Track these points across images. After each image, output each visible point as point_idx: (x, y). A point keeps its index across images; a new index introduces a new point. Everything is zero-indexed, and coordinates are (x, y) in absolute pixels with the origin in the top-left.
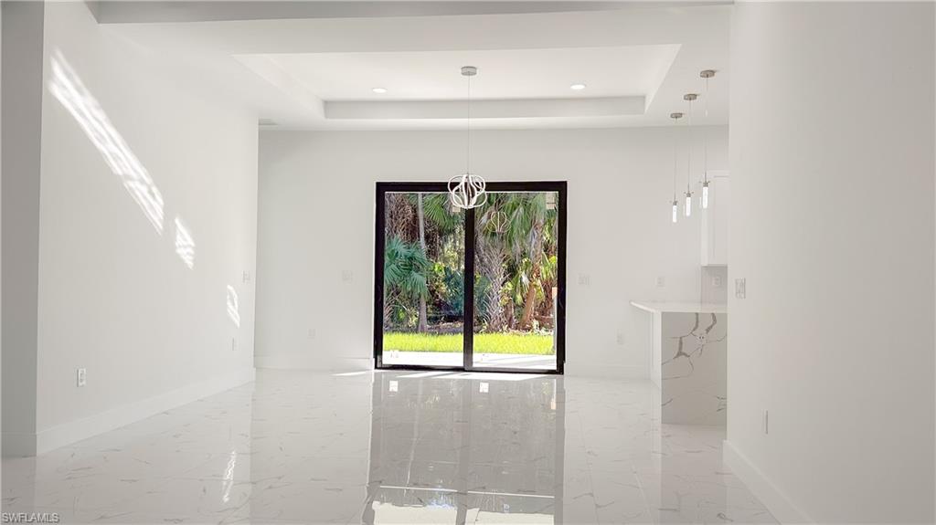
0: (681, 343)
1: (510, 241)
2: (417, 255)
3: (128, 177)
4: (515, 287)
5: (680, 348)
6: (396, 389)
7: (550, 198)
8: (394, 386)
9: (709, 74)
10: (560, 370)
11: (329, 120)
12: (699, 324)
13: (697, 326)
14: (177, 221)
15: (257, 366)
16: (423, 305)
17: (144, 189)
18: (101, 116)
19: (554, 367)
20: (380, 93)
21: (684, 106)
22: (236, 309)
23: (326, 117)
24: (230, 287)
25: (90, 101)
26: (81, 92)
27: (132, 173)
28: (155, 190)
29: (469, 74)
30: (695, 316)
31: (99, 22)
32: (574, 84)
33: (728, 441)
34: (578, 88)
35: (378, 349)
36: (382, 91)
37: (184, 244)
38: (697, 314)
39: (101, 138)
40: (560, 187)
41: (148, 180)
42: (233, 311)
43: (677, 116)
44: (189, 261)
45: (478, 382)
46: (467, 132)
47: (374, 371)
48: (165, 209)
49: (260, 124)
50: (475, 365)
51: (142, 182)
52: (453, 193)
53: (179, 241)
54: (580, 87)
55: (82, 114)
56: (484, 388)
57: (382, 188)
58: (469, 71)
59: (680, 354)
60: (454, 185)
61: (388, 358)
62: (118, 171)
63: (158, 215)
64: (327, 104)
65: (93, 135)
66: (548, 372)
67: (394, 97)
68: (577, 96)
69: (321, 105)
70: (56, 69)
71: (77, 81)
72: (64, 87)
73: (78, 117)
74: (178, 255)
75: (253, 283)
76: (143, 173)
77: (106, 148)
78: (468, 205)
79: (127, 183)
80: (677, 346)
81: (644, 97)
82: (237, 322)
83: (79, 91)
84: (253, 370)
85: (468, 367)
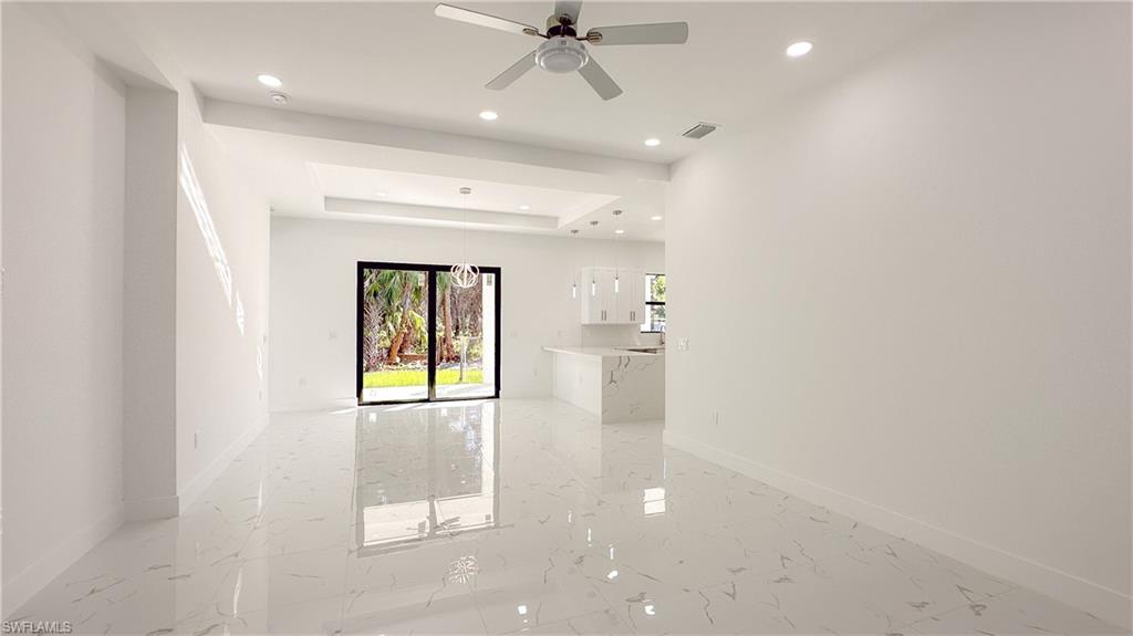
0: (612, 375)
3: (216, 258)
6: (374, 420)
7: (491, 277)
8: (373, 417)
9: (618, 213)
10: (497, 396)
11: (328, 213)
14: (237, 296)
17: (224, 270)
18: (204, 205)
19: (493, 394)
20: (382, 196)
22: (261, 367)
23: (326, 208)
24: (258, 349)
25: (200, 193)
26: (195, 185)
27: (219, 258)
28: (228, 270)
29: (465, 193)
31: (205, 121)
35: (360, 388)
36: (383, 195)
37: (240, 316)
39: (204, 225)
40: (496, 272)
41: (225, 262)
42: (259, 368)
43: (575, 232)
44: (242, 328)
45: (440, 409)
47: (358, 407)
48: (232, 285)
49: (272, 210)
50: (438, 397)
51: (223, 262)
53: (238, 313)
54: (526, 207)
55: (194, 199)
56: (444, 412)
57: (362, 266)
58: (466, 191)
62: (212, 254)
63: (229, 293)
64: (327, 199)
65: (200, 221)
66: (489, 398)
67: (388, 200)
68: (523, 213)
69: (323, 199)
70: (184, 163)
71: (194, 173)
72: (188, 180)
73: (193, 207)
74: (237, 324)
75: (267, 344)
76: (223, 255)
77: (207, 235)
78: (466, 285)
79: (216, 263)
80: (610, 377)
81: (557, 219)
82: (261, 377)
83: (194, 180)
84: (268, 415)
85: (432, 399)
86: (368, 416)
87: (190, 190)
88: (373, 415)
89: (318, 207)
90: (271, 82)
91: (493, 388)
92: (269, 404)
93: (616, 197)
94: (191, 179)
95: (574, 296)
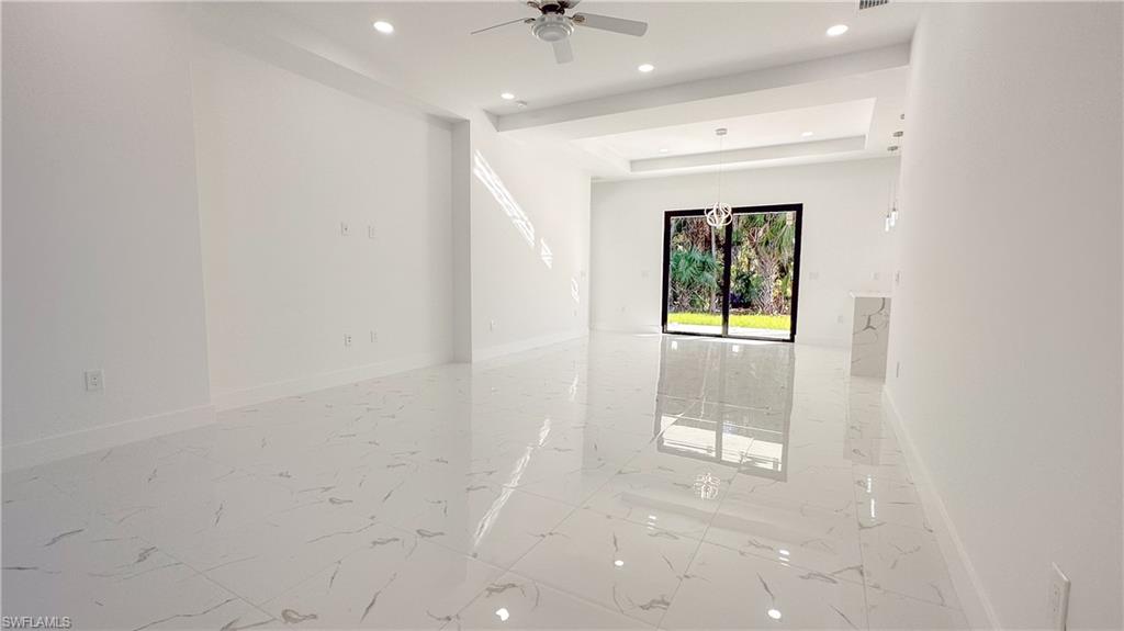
0: (869, 319)
1: (780, 249)
2: (709, 261)
3: (514, 217)
4: (784, 284)
5: (869, 323)
7: (790, 216)
8: (675, 345)
10: (792, 340)
12: (885, 306)
13: (883, 307)
14: (542, 241)
15: (591, 329)
16: (714, 295)
17: (523, 223)
18: (500, 184)
19: (788, 337)
20: (664, 152)
21: (894, 142)
22: (578, 294)
23: (632, 171)
24: (573, 280)
25: (495, 176)
26: (490, 173)
27: (516, 214)
28: (529, 224)
29: (722, 134)
31: (498, 130)
32: (802, 133)
33: (885, 386)
34: (807, 135)
35: (665, 321)
37: (546, 255)
38: (884, 299)
39: (500, 197)
40: (798, 208)
41: (526, 218)
42: (575, 294)
43: (893, 149)
44: (549, 264)
45: (732, 345)
46: (721, 173)
47: (661, 334)
48: (535, 234)
49: (592, 179)
50: (730, 334)
51: (522, 219)
52: (708, 216)
53: (543, 253)
54: (810, 134)
55: (489, 183)
56: (736, 349)
57: (668, 215)
58: (722, 132)
59: (868, 327)
60: (708, 211)
61: (670, 327)
62: (509, 214)
63: (531, 239)
64: (632, 162)
65: (496, 195)
66: (784, 341)
67: (674, 154)
68: (807, 140)
69: (629, 164)
70: (476, 159)
71: (488, 166)
72: (480, 170)
73: (488, 185)
74: (542, 261)
75: (587, 278)
76: (522, 214)
77: (503, 202)
78: (719, 224)
79: (515, 221)
80: (866, 321)
81: (864, 137)
82: (577, 300)
83: (488, 171)
84: (588, 330)
85: (725, 335)
86: (670, 345)
87: (484, 176)
88: (675, 343)
89: (624, 171)
90: (508, 96)
91: (789, 332)
92: (591, 321)
93: (873, 100)
94: (485, 171)
95: (887, 229)
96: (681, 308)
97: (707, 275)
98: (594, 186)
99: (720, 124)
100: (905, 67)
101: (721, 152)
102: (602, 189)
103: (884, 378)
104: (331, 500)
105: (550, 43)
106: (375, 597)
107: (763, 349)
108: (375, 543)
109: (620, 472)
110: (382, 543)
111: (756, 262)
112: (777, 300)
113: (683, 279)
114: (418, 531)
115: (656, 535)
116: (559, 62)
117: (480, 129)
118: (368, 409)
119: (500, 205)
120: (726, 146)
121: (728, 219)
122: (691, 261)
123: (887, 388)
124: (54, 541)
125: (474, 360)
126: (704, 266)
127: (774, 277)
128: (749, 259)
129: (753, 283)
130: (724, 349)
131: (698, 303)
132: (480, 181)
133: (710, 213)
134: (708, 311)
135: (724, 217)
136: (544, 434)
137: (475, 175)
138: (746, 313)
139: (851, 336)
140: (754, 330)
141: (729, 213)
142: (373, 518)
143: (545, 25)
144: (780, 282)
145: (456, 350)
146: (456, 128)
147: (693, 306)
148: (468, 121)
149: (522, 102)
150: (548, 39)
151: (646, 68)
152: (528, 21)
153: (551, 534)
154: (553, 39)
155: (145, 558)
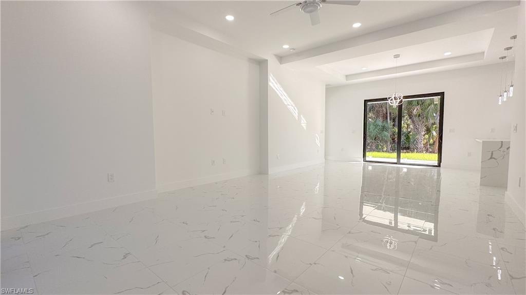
0: (492, 154)
1: (427, 119)
2: (386, 125)
3: (289, 105)
4: (429, 137)
5: (492, 156)
6: (371, 169)
7: (437, 99)
8: (370, 168)
9: (515, 37)
10: (439, 166)
11: (347, 82)
12: (503, 146)
13: (502, 147)
14: (302, 116)
15: (326, 159)
16: (389, 143)
17: (293, 108)
18: (281, 89)
19: (437, 164)
20: (364, 69)
21: (505, 53)
22: (319, 142)
23: (347, 80)
24: (317, 135)
26: (277, 84)
27: (289, 104)
28: (295, 108)
29: (396, 57)
30: (500, 143)
31: (281, 64)
32: (445, 53)
33: (508, 192)
34: (448, 54)
35: (364, 156)
37: (304, 123)
38: (502, 142)
39: (282, 95)
40: (442, 94)
41: (294, 105)
42: (318, 142)
43: (503, 58)
44: (305, 127)
45: (403, 168)
46: (396, 78)
47: (363, 162)
48: (298, 113)
49: (326, 86)
50: (401, 162)
51: (292, 106)
53: (302, 122)
57: (366, 102)
58: (397, 56)
59: (491, 158)
61: (367, 159)
62: (286, 104)
63: (296, 115)
64: (347, 76)
65: (279, 95)
66: (434, 166)
67: (369, 70)
68: (447, 57)
69: (345, 77)
70: (271, 78)
71: (276, 81)
72: (273, 83)
73: (276, 90)
74: (302, 126)
75: (324, 134)
76: (292, 103)
77: (283, 98)
78: (395, 104)
79: (288, 106)
80: (490, 155)
81: (484, 53)
82: (319, 145)
83: (276, 83)
84: (324, 160)
85: (398, 163)
86: (368, 167)
87: (274, 86)
89: (342, 80)
90: (286, 47)
91: (437, 162)
92: (325, 155)
93: (492, 30)
94: (274, 83)
95: (500, 103)
96: (371, 150)
97: (386, 133)
98: (327, 89)
99: (396, 52)
100: (517, 7)
101: (396, 67)
102: (331, 90)
103: (507, 188)
104: (205, 237)
105: (308, 14)
106: (226, 289)
107: (421, 170)
108: (225, 260)
109: (350, 233)
110: (229, 261)
111: (411, 126)
112: (425, 145)
113: (372, 135)
114: (246, 256)
115: (376, 270)
116: (313, 25)
117: (272, 63)
118: (222, 194)
119: (281, 99)
120: (399, 64)
121: (401, 102)
122: (376, 126)
123: (508, 193)
124: (92, 246)
125: (269, 173)
126: (384, 128)
127: (423, 133)
128: (407, 125)
129: (411, 137)
130: (399, 170)
131: (380, 147)
132: (273, 89)
133: (390, 99)
134: (386, 151)
135: (398, 101)
136: (303, 210)
137: (270, 86)
138: (408, 152)
139: (480, 163)
140: (414, 160)
141: (402, 98)
142: (224, 247)
143: (307, 5)
144: (427, 136)
145: (261, 168)
146: (261, 64)
147: (378, 149)
148: (266, 61)
149: (293, 49)
150: (308, 12)
151: (357, 25)
152: (298, 5)
153: (315, 264)
154: (311, 12)
155: (125, 258)
